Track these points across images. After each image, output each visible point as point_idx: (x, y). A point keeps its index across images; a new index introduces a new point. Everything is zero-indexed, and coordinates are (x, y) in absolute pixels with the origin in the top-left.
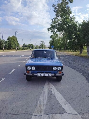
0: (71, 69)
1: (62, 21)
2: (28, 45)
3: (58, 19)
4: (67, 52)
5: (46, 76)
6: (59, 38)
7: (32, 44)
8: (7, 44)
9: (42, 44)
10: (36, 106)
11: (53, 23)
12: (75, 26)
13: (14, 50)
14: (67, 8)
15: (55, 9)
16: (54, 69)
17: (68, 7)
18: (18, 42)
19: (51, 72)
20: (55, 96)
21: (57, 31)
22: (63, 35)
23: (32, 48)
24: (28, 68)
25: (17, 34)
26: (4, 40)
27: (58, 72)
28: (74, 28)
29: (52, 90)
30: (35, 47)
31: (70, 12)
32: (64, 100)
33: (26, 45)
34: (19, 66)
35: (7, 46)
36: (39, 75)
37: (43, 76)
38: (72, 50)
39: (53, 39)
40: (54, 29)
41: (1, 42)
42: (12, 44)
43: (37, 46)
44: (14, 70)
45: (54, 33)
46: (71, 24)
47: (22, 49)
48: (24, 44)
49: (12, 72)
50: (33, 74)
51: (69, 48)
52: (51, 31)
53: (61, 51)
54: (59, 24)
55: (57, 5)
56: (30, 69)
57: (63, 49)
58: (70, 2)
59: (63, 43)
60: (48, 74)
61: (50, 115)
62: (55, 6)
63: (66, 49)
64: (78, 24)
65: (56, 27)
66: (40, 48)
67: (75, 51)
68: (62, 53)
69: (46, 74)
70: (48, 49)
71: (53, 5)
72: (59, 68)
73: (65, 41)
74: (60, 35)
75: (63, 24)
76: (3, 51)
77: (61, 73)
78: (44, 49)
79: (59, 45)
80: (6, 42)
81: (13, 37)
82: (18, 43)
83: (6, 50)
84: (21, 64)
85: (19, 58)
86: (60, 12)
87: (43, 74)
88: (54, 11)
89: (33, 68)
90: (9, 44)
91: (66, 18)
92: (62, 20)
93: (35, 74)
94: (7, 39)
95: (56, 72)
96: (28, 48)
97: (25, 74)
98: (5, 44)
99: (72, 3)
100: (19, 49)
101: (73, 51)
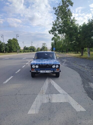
0: (70, 68)
1: (63, 24)
2: (29, 48)
3: (59, 21)
4: (69, 54)
5: (47, 72)
6: (61, 40)
7: (34, 47)
8: (7, 47)
9: (43, 46)
10: (40, 91)
11: (54, 26)
12: (75, 28)
13: (15, 53)
14: (67, 11)
15: (56, 12)
16: (53, 67)
17: (68, 9)
18: (18, 44)
19: (50, 69)
20: (53, 86)
21: (58, 33)
22: (65, 37)
23: (34, 51)
24: (33, 66)
25: (18, 36)
26: (5, 43)
27: (56, 69)
28: (75, 30)
29: (52, 83)
30: (37, 49)
31: (70, 15)
32: (59, 87)
33: (27, 48)
34: (23, 67)
35: (8, 49)
36: (41, 72)
37: (44, 72)
38: (74, 52)
39: (55, 41)
40: (55, 31)
41: (1, 45)
42: (13, 47)
43: (38, 48)
44: (19, 70)
45: (56, 35)
46: (71, 26)
47: (24, 52)
48: (25, 47)
49: (18, 71)
50: (37, 71)
51: (72, 50)
52: (53, 34)
53: (63, 53)
54: (60, 26)
55: (58, 8)
56: (34, 67)
57: (65, 51)
58: (70, 5)
59: (65, 45)
60: (48, 71)
61: (49, 95)
62: (55, 9)
63: (68, 51)
64: (79, 26)
65: (57, 29)
66: (41, 50)
67: (77, 53)
68: (64, 55)
69: (47, 71)
70: (50, 51)
71: (54, 7)
72: (57, 66)
73: (67, 42)
74: (62, 37)
75: (64, 26)
76: (4, 54)
77: (58, 70)
78: (45, 52)
79: (61, 47)
80: (6, 45)
81: (14, 39)
82: (19, 46)
83: (7, 54)
84: (25, 66)
85: (21, 61)
86: (61, 15)
87: (44, 71)
88: (55, 14)
89: (37, 67)
90: (9, 47)
91: (67, 21)
92: (63, 22)
93: (38, 71)
94: (8, 41)
95: (55, 69)
96: (30, 51)
97: (30, 71)
98: (5, 47)
99: (72, 6)
100: (20, 52)
101: (76, 53)
